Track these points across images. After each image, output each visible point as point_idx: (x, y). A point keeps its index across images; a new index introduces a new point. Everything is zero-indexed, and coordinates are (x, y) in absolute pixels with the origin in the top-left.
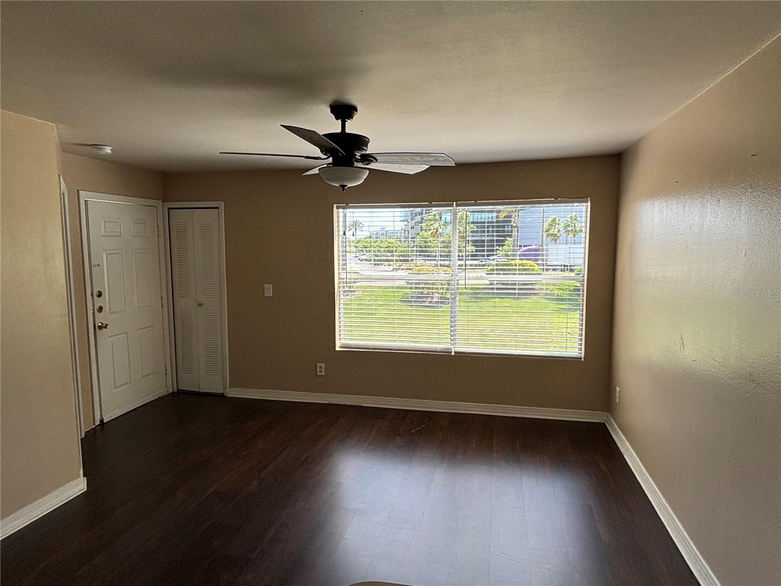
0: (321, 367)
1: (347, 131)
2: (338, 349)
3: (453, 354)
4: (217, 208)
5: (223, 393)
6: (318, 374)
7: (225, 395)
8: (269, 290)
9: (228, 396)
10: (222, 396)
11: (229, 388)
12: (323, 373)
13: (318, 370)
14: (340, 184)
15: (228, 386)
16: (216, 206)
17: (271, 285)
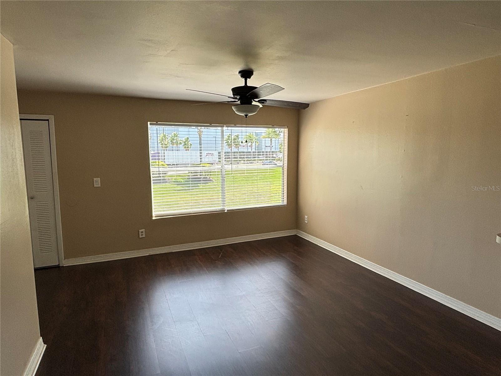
0: (142, 232)
1: (248, 85)
2: (154, 218)
3: (226, 211)
4: (48, 120)
5: (59, 265)
6: (140, 237)
7: (61, 265)
8: (97, 182)
9: (64, 266)
10: (58, 267)
11: (64, 259)
12: (144, 236)
13: (140, 234)
14: (245, 114)
15: (63, 259)
16: (47, 119)
17: (99, 179)
